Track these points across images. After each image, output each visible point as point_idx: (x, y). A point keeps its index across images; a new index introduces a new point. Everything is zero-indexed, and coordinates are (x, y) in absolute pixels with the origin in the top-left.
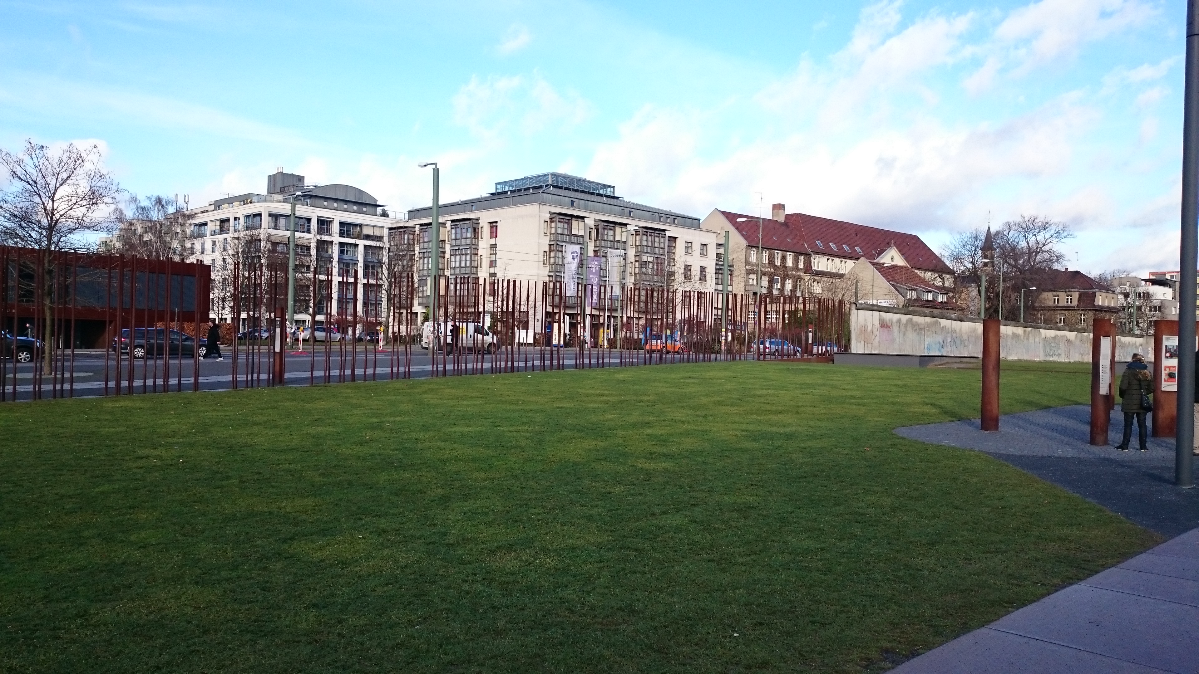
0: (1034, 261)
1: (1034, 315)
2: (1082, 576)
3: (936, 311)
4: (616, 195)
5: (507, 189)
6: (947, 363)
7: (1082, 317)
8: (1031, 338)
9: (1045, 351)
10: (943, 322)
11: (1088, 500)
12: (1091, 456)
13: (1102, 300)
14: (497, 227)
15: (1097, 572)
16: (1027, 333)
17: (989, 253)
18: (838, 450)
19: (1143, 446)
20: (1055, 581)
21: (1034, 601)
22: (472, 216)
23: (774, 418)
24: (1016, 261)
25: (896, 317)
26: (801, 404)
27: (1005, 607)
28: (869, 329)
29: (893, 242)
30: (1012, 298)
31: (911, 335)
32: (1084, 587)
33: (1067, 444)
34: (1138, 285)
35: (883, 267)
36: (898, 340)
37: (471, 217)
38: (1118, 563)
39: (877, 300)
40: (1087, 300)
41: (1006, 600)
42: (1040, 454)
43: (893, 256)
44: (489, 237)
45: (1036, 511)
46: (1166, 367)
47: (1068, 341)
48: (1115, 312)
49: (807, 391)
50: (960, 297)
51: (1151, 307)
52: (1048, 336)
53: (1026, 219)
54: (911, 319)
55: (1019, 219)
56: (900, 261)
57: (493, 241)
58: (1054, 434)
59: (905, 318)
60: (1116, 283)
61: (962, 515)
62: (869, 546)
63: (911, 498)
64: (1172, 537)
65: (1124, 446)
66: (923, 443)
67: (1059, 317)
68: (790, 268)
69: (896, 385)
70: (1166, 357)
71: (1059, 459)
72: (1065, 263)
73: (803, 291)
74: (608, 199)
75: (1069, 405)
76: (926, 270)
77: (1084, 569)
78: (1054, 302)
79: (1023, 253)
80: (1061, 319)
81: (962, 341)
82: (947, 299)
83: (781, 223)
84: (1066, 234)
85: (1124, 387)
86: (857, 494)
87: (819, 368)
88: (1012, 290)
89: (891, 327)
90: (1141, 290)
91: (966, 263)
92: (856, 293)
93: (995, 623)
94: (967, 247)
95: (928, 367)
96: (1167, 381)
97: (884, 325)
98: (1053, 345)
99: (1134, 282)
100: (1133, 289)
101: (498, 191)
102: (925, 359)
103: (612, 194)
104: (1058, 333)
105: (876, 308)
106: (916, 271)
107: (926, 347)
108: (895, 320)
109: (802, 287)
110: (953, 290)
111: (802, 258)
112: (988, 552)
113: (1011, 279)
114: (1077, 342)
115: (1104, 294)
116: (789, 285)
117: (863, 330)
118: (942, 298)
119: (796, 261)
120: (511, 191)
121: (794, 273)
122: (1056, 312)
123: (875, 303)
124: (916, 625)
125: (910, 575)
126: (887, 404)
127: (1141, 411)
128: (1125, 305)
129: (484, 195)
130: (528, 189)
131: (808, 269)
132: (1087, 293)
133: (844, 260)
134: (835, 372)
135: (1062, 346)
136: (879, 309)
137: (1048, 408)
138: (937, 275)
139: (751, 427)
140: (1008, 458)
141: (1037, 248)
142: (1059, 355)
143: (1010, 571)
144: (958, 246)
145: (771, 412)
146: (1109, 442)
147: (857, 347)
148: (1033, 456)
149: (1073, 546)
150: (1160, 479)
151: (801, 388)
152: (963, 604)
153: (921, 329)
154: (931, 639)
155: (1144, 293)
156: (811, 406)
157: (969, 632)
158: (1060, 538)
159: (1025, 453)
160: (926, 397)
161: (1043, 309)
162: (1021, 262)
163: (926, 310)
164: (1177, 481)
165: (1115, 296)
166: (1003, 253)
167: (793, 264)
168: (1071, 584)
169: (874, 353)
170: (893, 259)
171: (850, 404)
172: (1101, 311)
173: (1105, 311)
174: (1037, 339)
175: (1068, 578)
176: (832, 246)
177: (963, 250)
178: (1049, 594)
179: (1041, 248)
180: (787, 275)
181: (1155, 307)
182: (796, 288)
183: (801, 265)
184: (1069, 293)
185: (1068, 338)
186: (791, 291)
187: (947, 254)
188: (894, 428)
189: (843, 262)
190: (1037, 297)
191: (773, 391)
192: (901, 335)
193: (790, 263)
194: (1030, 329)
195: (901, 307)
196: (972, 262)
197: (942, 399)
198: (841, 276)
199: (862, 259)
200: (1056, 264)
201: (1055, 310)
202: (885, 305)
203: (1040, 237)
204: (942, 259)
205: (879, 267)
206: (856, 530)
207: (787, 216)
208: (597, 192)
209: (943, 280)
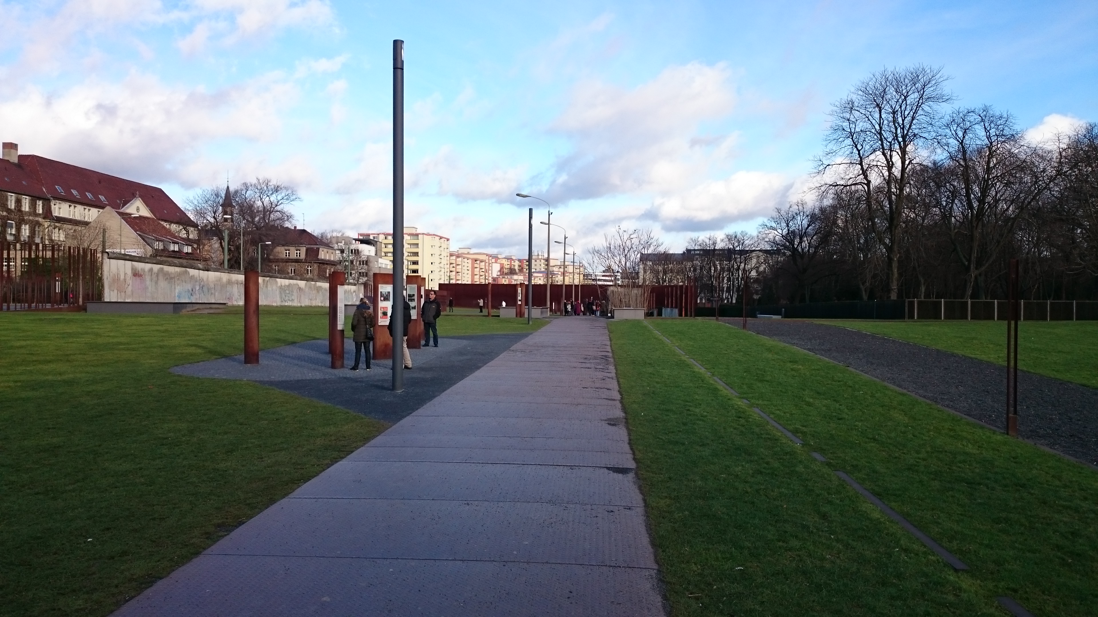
0: (269, 219)
1: (269, 266)
2: (344, 456)
3: (184, 262)
6: (198, 309)
7: (309, 268)
8: (269, 286)
9: (281, 297)
10: (192, 272)
11: (338, 407)
12: (333, 377)
13: (324, 254)
15: (352, 452)
16: (266, 282)
17: (228, 209)
18: (123, 390)
19: (368, 367)
20: (326, 462)
21: (315, 476)
23: (45, 367)
24: (253, 218)
25: (147, 266)
26: (69, 352)
27: (296, 483)
28: (122, 277)
29: (138, 193)
30: (251, 250)
31: (163, 284)
32: (346, 462)
33: (314, 369)
34: (351, 243)
35: (130, 218)
36: (150, 288)
38: (365, 444)
39: (125, 249)
40: (312, 254)
41: (296, 479)
42: (296, 378)
43: (138, 207)
45: (303, 419)
46: (381, 308)
47: (300, 289)
48: (334, 265)
49: (71, 340)
50: (203, 248)
51: (360, 261)
52: (283, 284)
53: (261, 181)
54: (162, 269)
55: (254, 181)
56: (145, 212)
58: (303, 363)
59: (156, 267)
60: (334, 241)
61: (247, 428)
62: (179, 461)
63: (202, 421)
64: (395, 424)
65: (355, 368)
66: (198, 378)
67: (290, 268)
68: (26, 212)
69: (157, 330)
70: (381, 300)
71: (311, 381)
72: (294, 222)
73: (42, 238)
75: (310, 340)
76: (171, 222)
77: (343, 451)
78: (286, 256)
79: (258, 211)
80: (292, 269)
81: (209, 290)
82: (192, 250)
83: (14, 164)
84: (294, 197)
85: (355, 323)
86: (154, 424)
87: (75, 317)
88: (251, 244)
89: (143, 276)
90: (353, 247)
91: (209, 218)
92: (104, 242)
93: (291, 494)
94: (209, 202)
95: (181, 313)
96: (382, 318)
97: (136, 274)
98: (287, 292)
99: (348, 241)
100: (347, 246)
102: (178, 306)
104: (291, 281)
105: (128, 257)
106: (162, 223)
107: (176, 294)
108: (147, 269)
109: (41, 233)
110: (198, 242)
111: (40, 204)
112: (274, 451)
113: (249, 233)
114: (307, 290)
115: (325, 250)
116: (26, 231)
117: (116, 279)
118: (187, 249)
119: (33, 205)
121: (31, 218)
122: (287, 264)
123: (123, 252)
124: (236, 506)
125: (220, 475)
126: (154, 347)
127: (367, 340)
128: (341, 259)
131: (48, 214)
132: (312, 248)
133: (87, 208)
134: (93, 321)
135: (295, 293)
136: (131, 259)
137: (293, 343)
138: (181, 227)
139: (23, 378)
140: (271, 383)
141: (271, 208)
142: (293, 300)
143: (293, 461)
144: (200, 201)
145: (40, 362)
146: (345, 366)
147: (110, 295)
148: (291, 381)
149: (333, 438)
150: (383, 388)
151: (64, 338)
152: (266, 487)
153: (171, 278)
154: (249, 512)
155: (355, 250)
156: (80, 354)
157: (275, 503)
158: (324, 435)
159: (284, 379)
160: (189, 340)
161: (277, 261)
162: (257, 219)
163: (176, 261)
164: (393, 388)
165: (334, 251)
166: (241, 210)
167: (30, 208)
168: (337, 462)
169: (127, 301)
170: (138, 209)
171: (120, 350)
172: (323, 264)
173: (327, 264)
174: (274, 287)
175: (334, 458)
176: (74, 192)
177: (205, 206)
178: (324, 470)
179: (274, 208)
180: (23, 220)
181: (363, 261)
182: (35, 234)
183: (40, 210)
184: (299, 248)
185: (300, 286)
186: (29, 237)
187: (190, 208)
188: (169, 368)
189: (87, 210)
190: (272, 250)
191: (33, 342)
192: (154, 284)
193: (26, 207)
194: (268, 278)
195: (148, 256)
196: (214, 217)
197: (203, 341)
198: (86, 224)
199: (108, 208)
200: (286, 222)
201: (287, 262)
202: (133, 254)
203: (273, 198)
204: (187, 213)
205: (126, 217)
206: (165, 451)
207: (20, 157)
209: (188, 233)
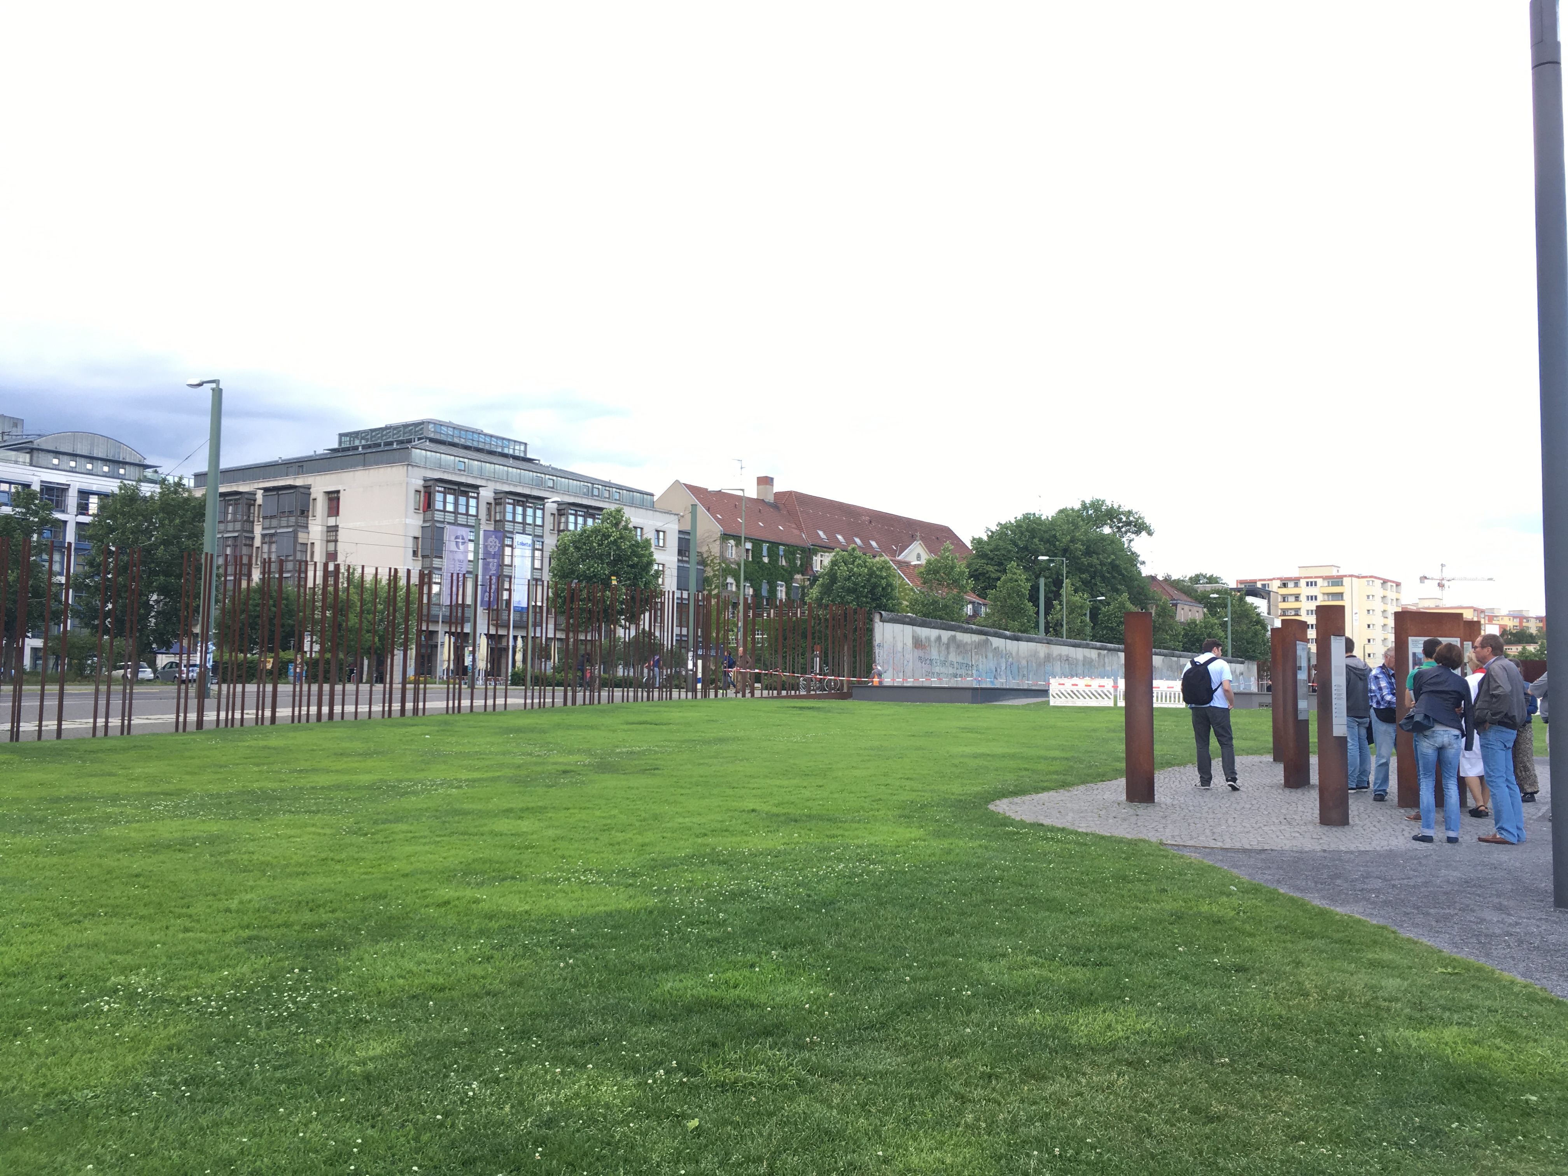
4: (529, 456)
5: (357, 443)
10: (996, 642)
14: (338, 499)
22: (299, 482)
25: (934, 633)
28: (900, 648)
29: (918, 534)
36: (937, 666)
37: (297, 484)
43: (918, 553)
44: (326, 515)
54: (954, 637)
57: (332, 521)
59: (946, 635)
68: (782, 567)
74: (518, 462)
81: (1019, 669)
83: (769, 504)
89: (928, 648)
97: (918, 644)
101: (343, 446)
103: (522, 455)
105: (907, 620)
107: (975, 676)
108: (933, 638)
116: (781, 593)
117: (891, 650)
119: (791, 558)
120: (364, 447)
129: (320, 451)
130: (391, 443)
131: (807, 569)
136: (912, 622)
153: (967, 650)
167: (787, 562)
169: (906, 685)
170: (918, 556)
176: (839, 537)
183: (798, 564)
188: (991, 801)
192: (942, 659)
193: (782, 560)
205: (904, 567)
207: (777, 494)
208: (499, 450)
